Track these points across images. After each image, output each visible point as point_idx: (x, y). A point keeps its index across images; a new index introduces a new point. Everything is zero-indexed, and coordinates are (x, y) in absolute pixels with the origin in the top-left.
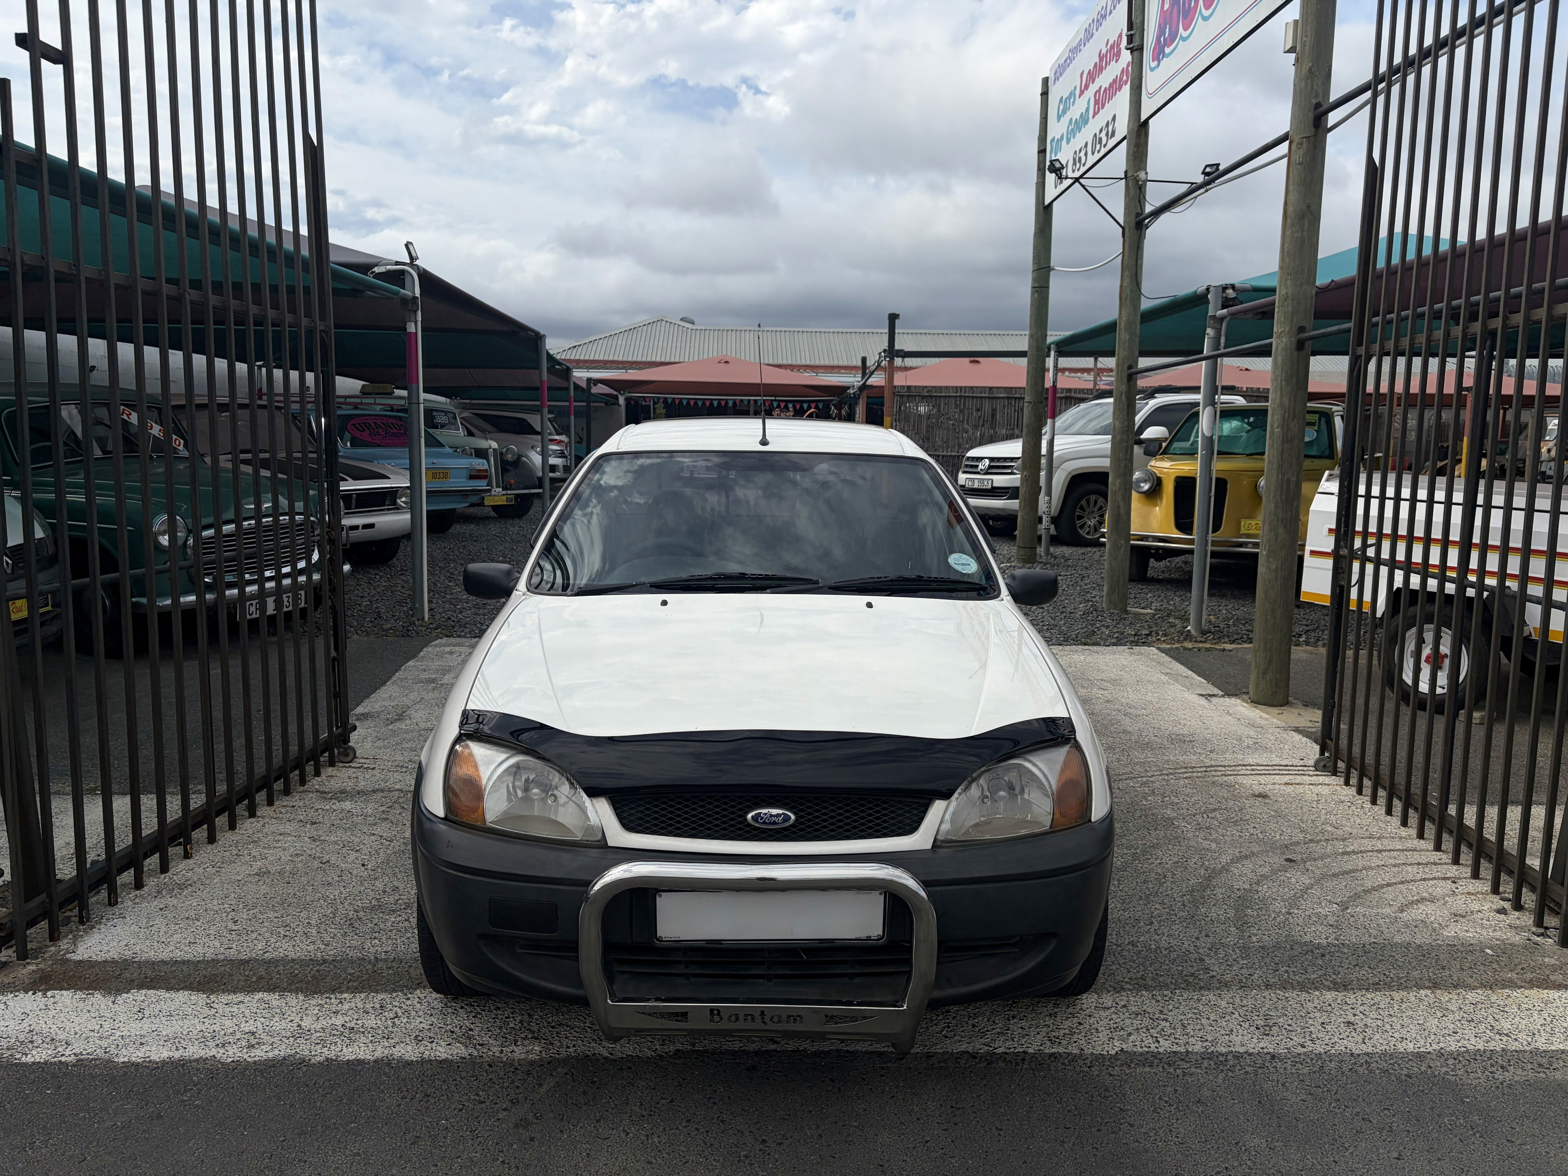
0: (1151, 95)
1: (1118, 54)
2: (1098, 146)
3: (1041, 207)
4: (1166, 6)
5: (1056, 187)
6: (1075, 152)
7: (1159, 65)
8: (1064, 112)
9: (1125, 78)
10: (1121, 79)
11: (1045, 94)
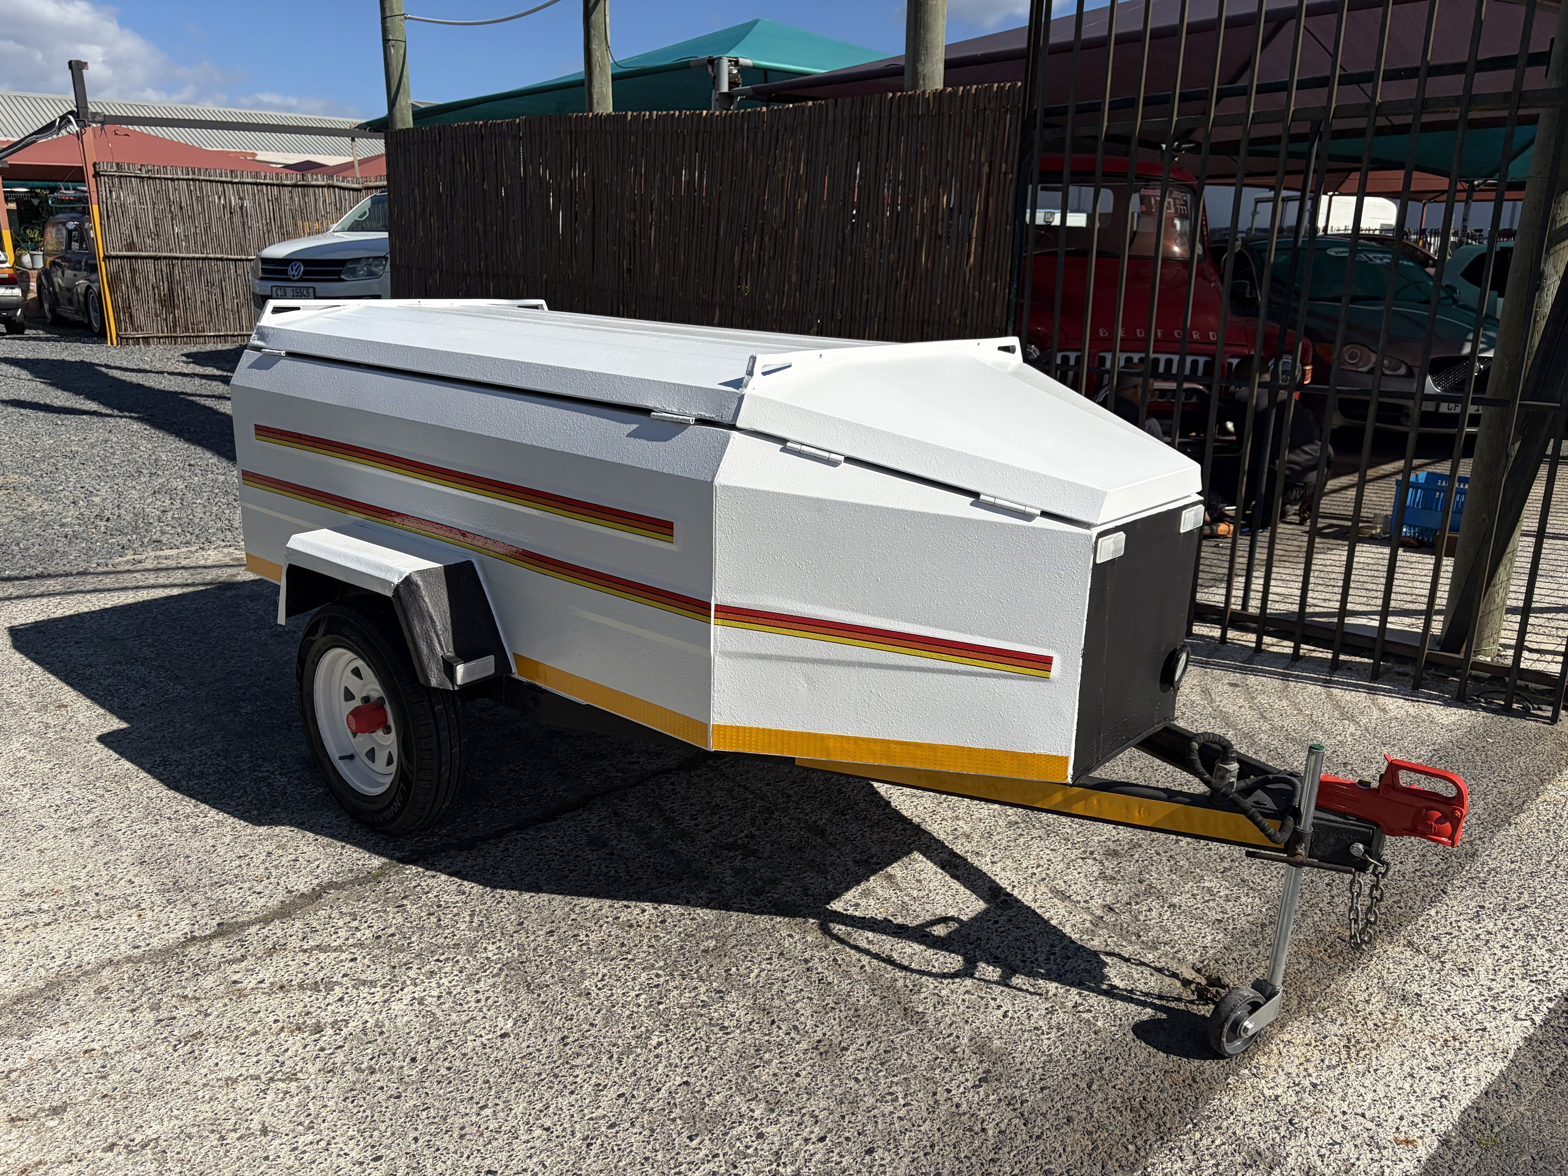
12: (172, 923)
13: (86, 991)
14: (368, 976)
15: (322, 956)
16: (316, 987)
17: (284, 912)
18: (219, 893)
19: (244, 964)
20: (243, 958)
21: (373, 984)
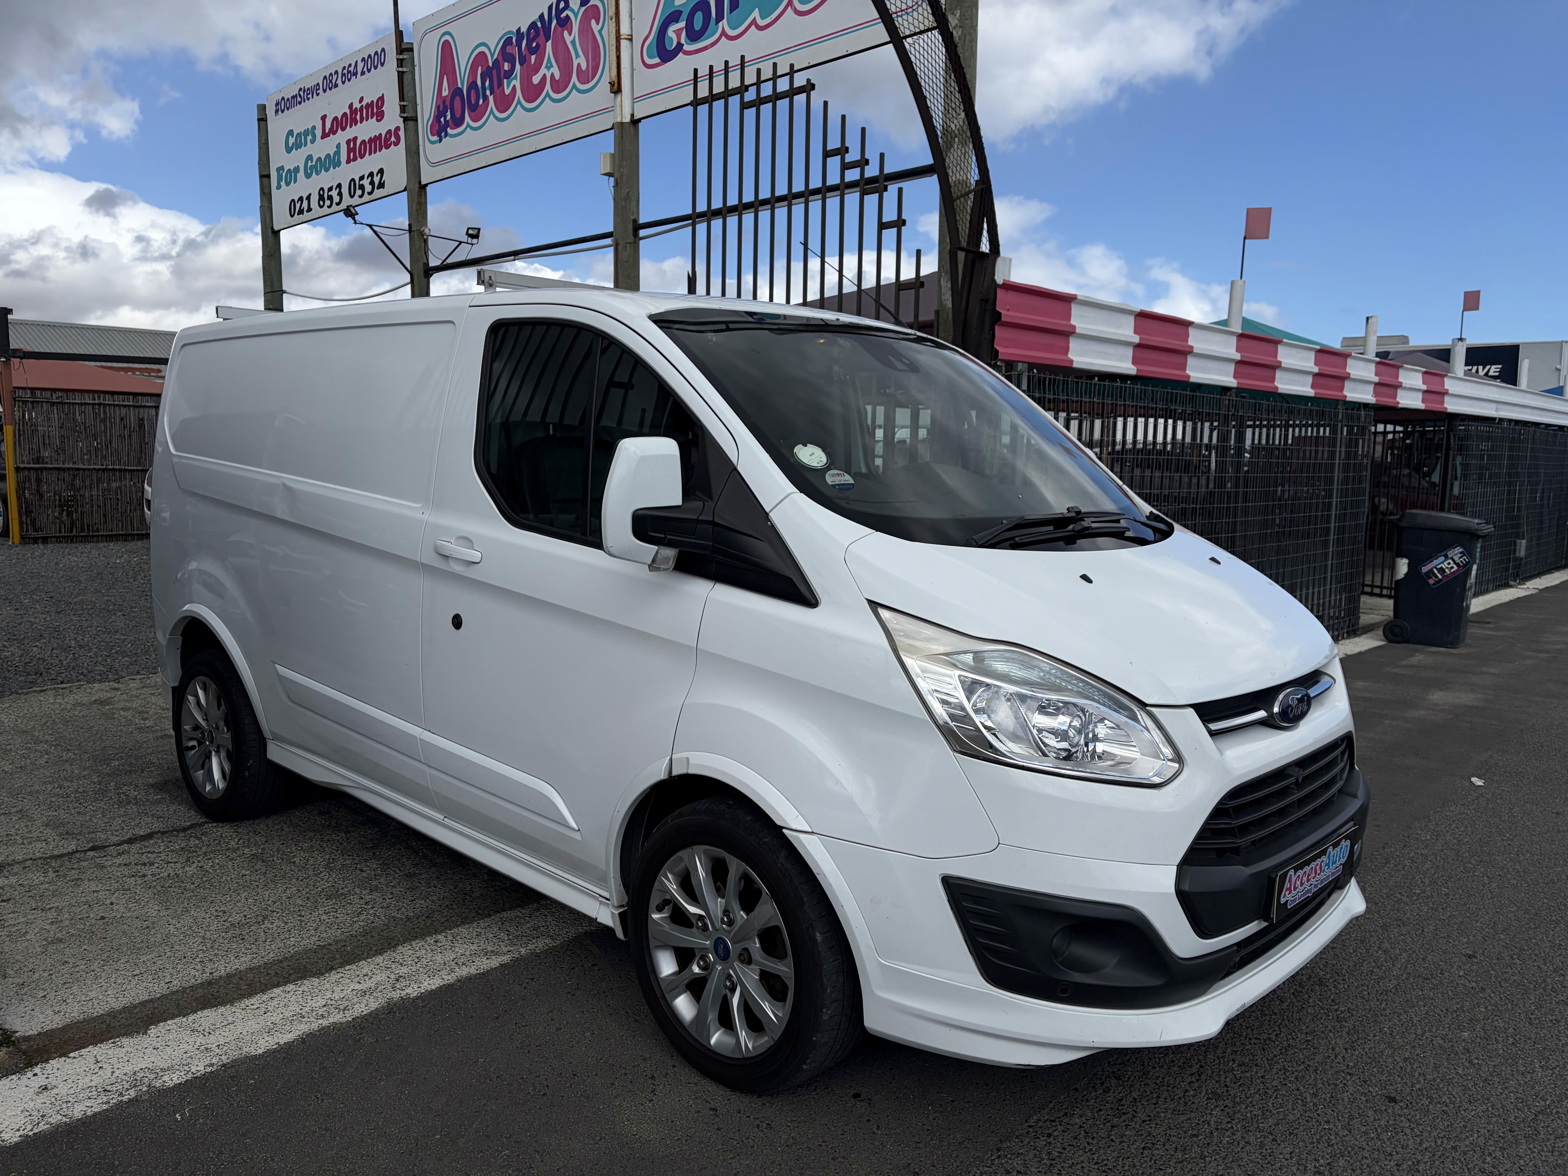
0: (434, 164)
1: (380, 116)
2: (359, 192)
3: (270, 231)
4: (445, 93)
5: (292, 216)
6: (322, 189)
7: (440, 141)
8: (298, 146)
9: (393, 139)
10: (387, 139)
11: (262, 120)
12: (65, 846)
13: (16, 868)
14: (175, 860)
15: (149, 855)
16: (145, 864)
17: (130, 841)
18: (93, 835)
19: (105, 858)
20: (105, 856)
21: (176, 862)
